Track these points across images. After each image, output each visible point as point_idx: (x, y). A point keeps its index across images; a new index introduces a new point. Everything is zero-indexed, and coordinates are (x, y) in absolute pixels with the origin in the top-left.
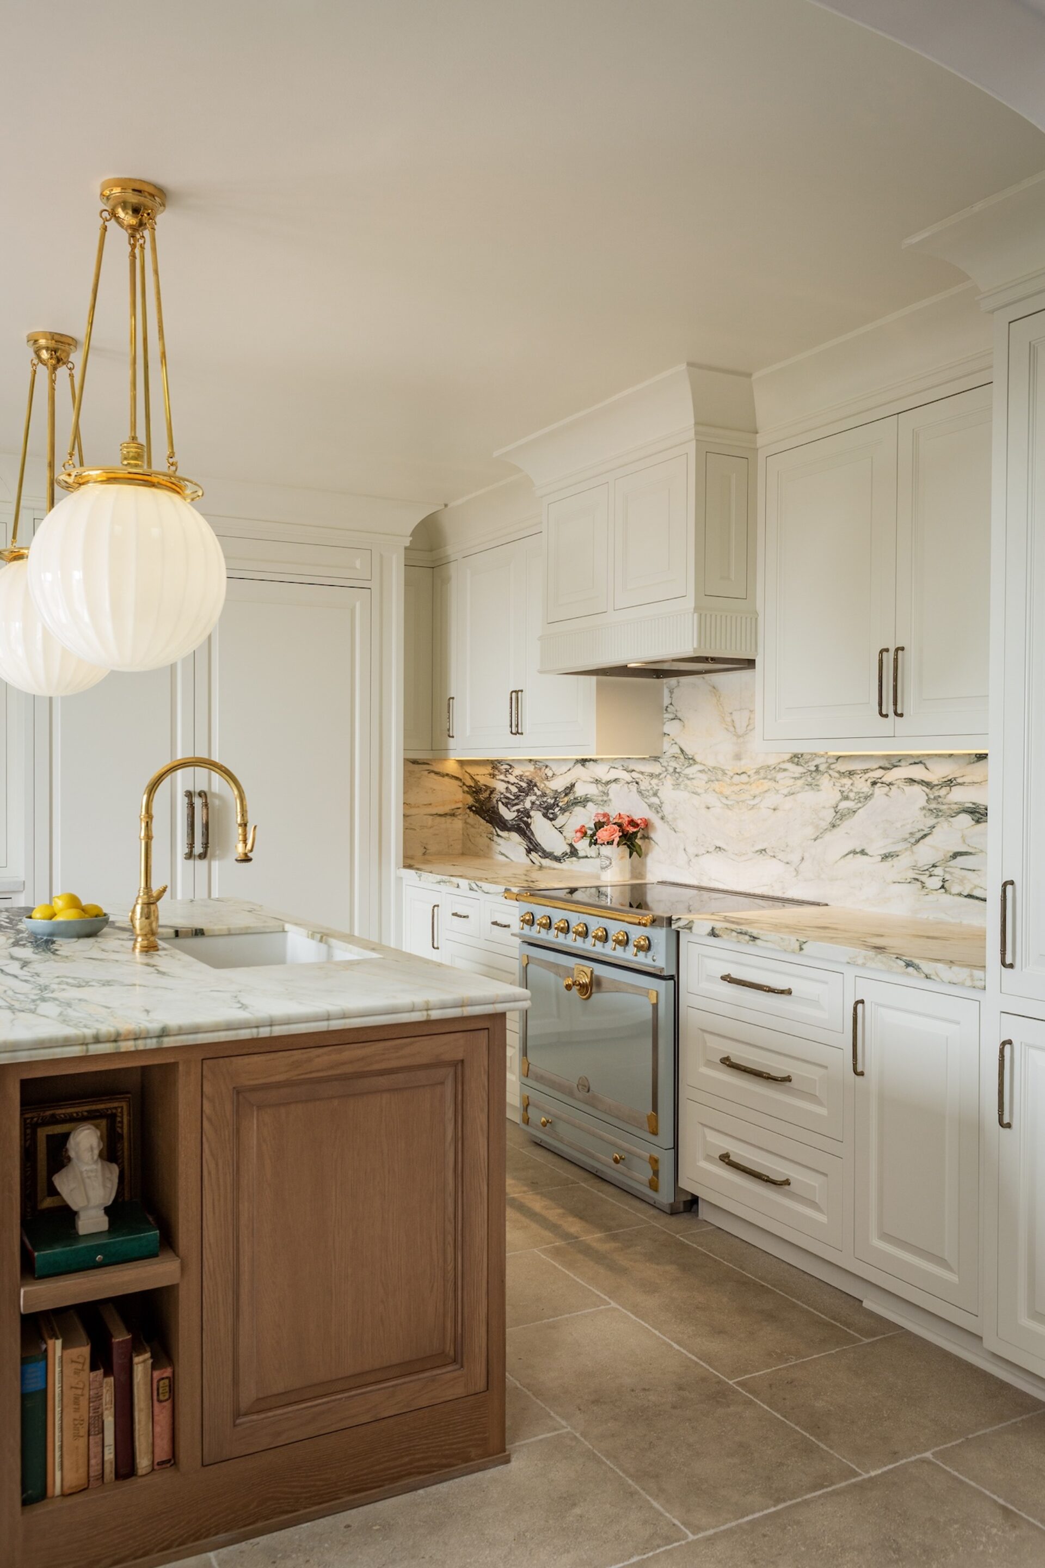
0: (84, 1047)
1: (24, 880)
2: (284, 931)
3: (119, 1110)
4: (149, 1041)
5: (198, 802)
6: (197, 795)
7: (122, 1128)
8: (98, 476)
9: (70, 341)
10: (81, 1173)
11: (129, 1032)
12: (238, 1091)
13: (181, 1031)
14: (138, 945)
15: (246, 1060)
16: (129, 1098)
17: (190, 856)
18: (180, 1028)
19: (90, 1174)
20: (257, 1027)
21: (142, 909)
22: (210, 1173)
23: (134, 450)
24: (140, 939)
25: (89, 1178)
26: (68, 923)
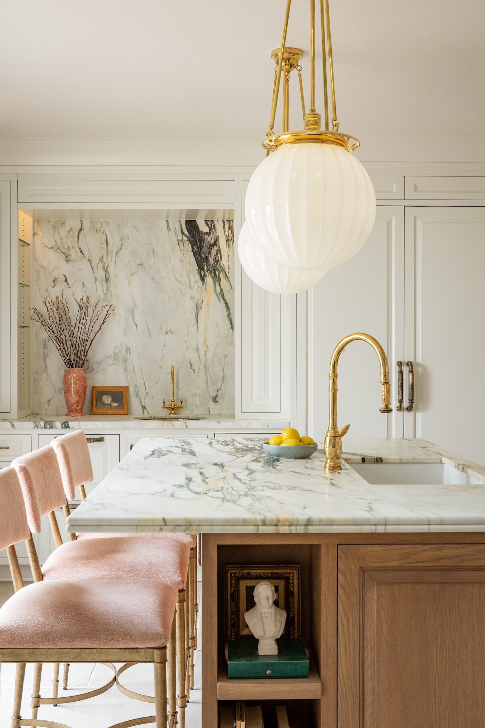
0: (256, 527)
1: (289, 421)
2: (441, 463)
3: (292, 575)
4: (299, 527)
5: (406, 369)
6: (406, 365)
7: (293, 587)
8: (289, 139)
9: (297, 52)
10: (261, 613)
11: (286, 520)
12: (363, 570)
13: (321, 523)
14: (328, 465)
15: (370, 548)
16: (298, 567)
17: (400, 408)
18: (320, 520)
19: (267, 615)
20: (375, 525)
21: (330, 440)
22: (343, 626)
23: (313, 119)
24: (329, 461)
25: (266, 617)
26: (288, 448)
